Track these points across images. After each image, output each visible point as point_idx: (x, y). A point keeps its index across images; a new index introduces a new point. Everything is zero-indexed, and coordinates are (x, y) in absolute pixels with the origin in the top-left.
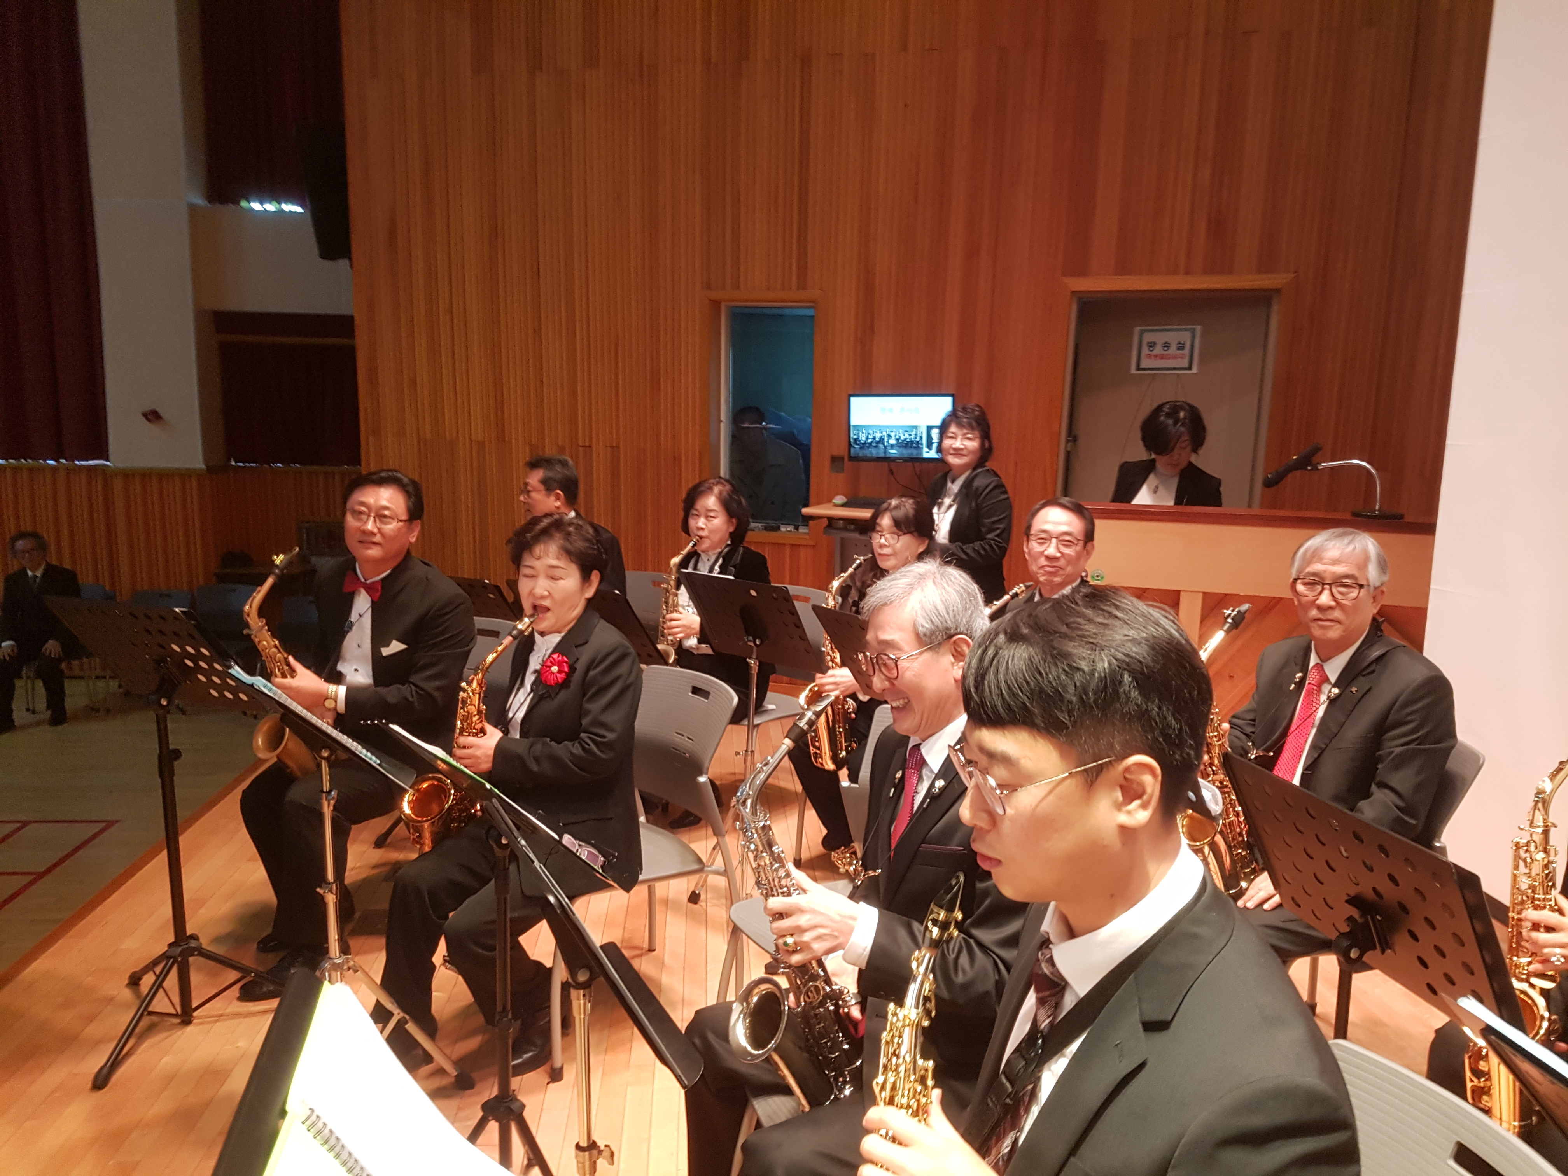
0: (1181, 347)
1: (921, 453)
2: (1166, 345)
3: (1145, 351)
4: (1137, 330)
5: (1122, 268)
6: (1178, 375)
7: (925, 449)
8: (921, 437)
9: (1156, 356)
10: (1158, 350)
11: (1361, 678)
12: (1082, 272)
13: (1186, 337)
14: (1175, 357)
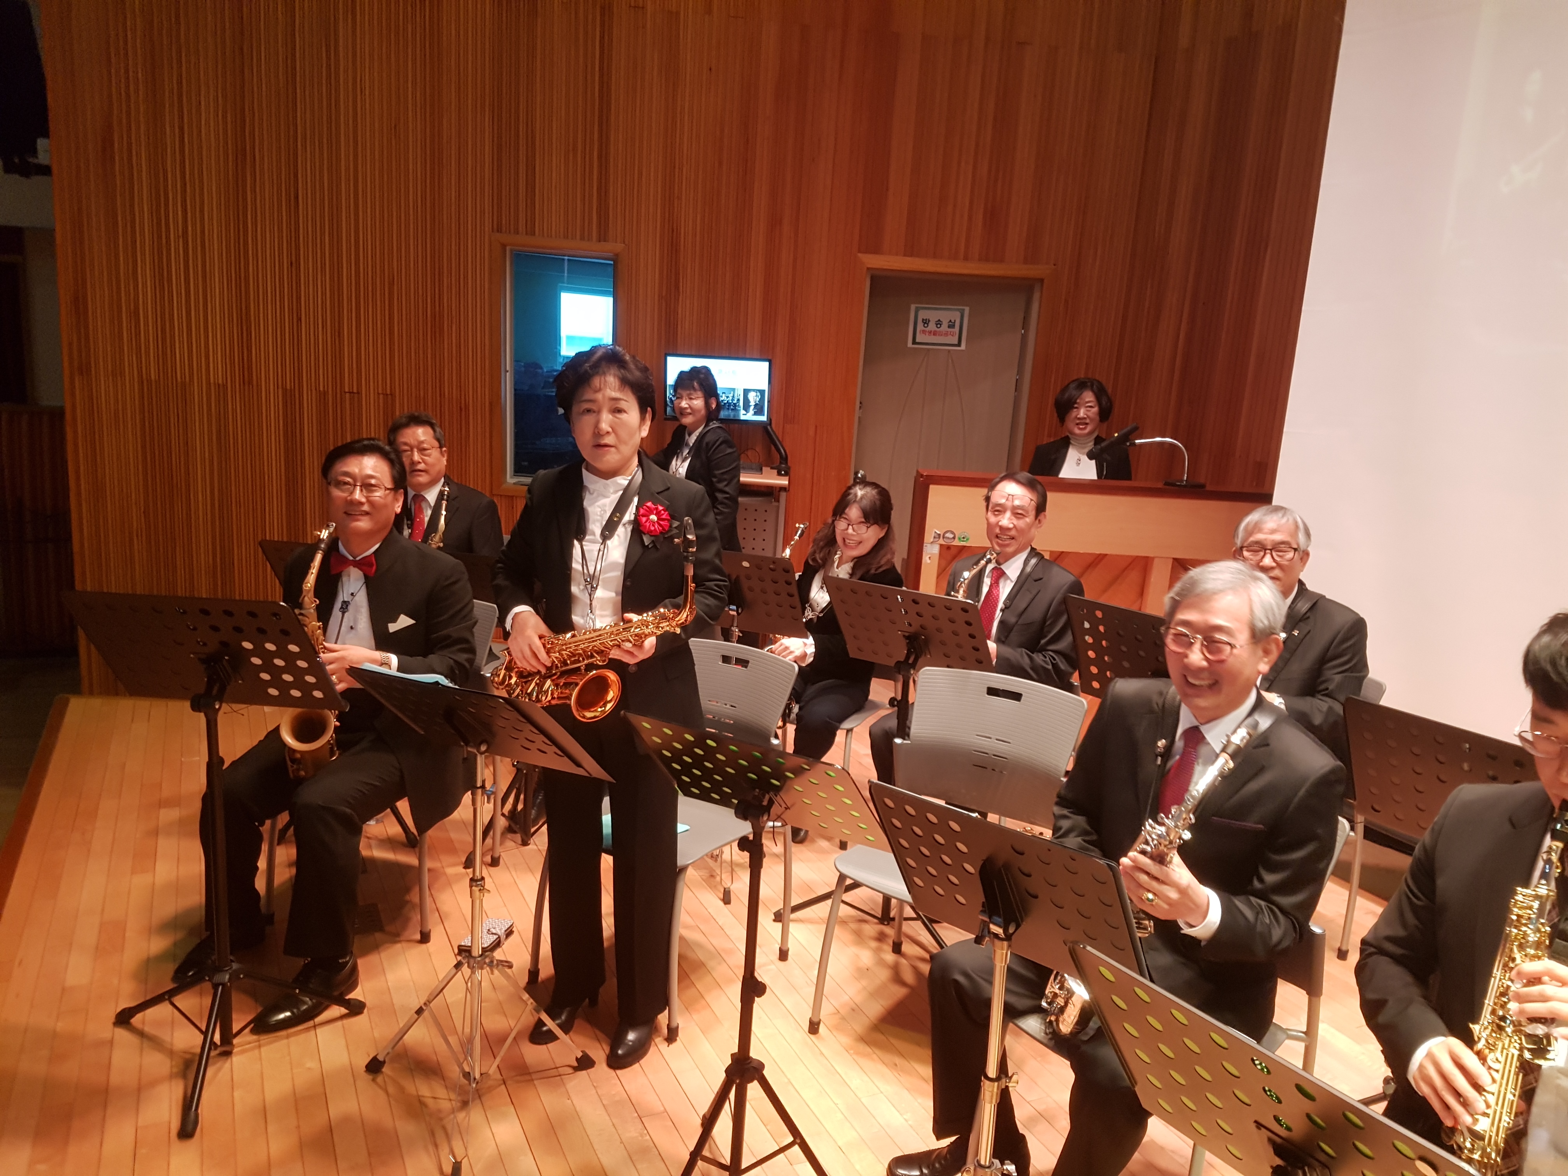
0: (951, 325)
1: (739, 415)
2: (939, 323)
3: (920, 326)
4: (913, 307)
5: (911, 251)
6: (949, 351)
7: (742, 412)
8: (738, 400)
9: (930, 332)
10: (932, 326)
11: (1301, 624)
12: (876, 249)
13: (956, 316)
14: (946, 334)
